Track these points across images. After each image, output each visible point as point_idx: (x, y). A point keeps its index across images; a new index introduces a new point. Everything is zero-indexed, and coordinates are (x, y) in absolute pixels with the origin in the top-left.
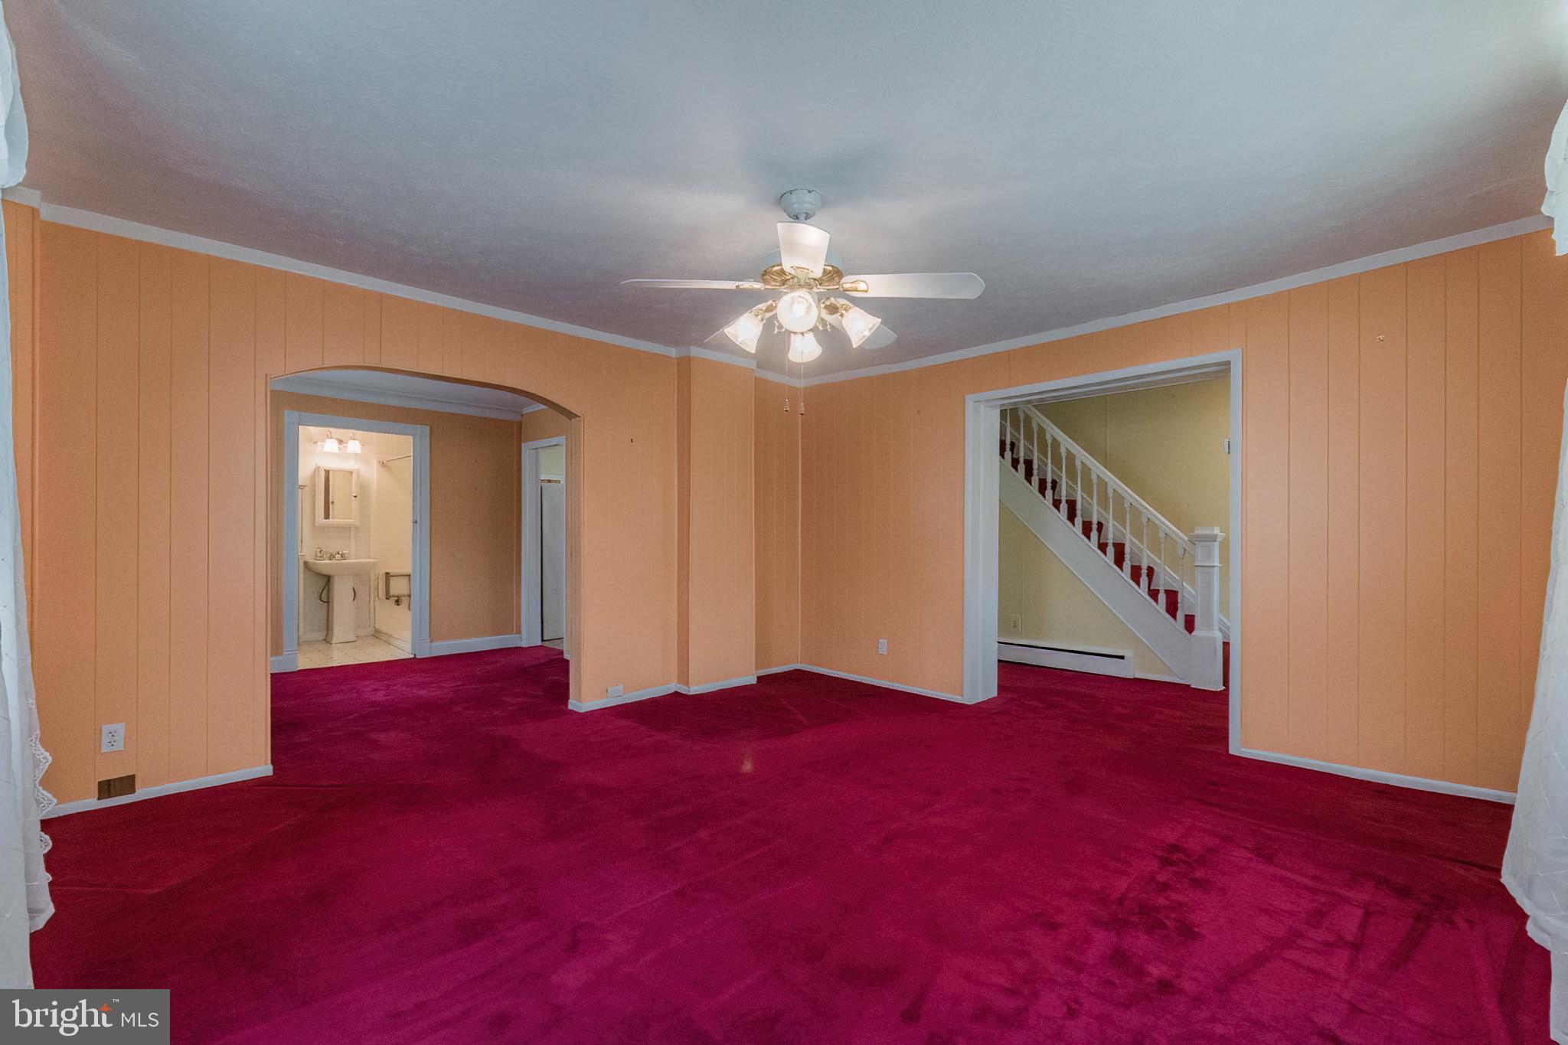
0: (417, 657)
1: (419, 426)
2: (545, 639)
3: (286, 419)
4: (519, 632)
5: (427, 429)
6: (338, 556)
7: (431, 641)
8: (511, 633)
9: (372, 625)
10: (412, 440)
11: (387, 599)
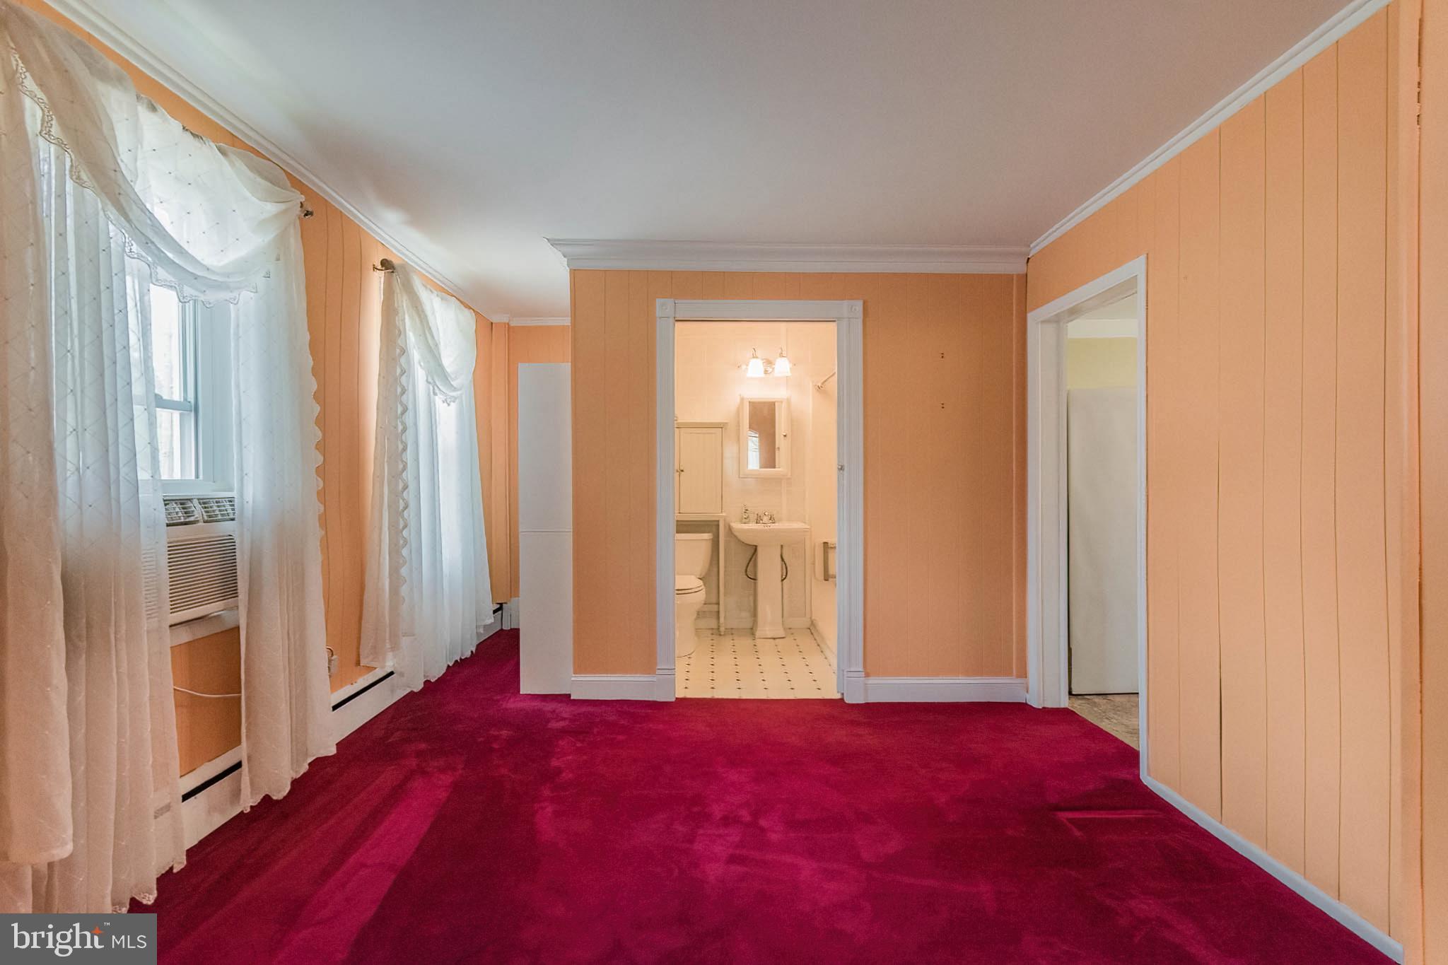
0: (848, 700)
1: (846, 302)
2: (1073, 693)
3: (658, 313)
4: (1023, 673)
5: (859, 305)
6: (765, 519)
7: (867, 675)
8: (1008, 673)
9: (808, 616)
10: (836, 328)
11: (826, 580)
